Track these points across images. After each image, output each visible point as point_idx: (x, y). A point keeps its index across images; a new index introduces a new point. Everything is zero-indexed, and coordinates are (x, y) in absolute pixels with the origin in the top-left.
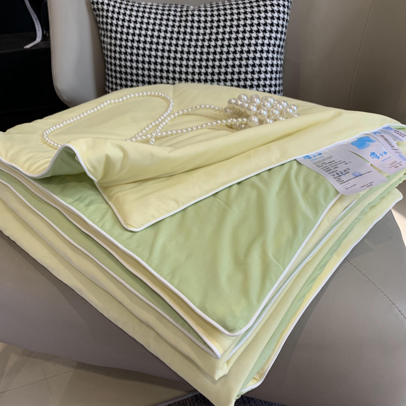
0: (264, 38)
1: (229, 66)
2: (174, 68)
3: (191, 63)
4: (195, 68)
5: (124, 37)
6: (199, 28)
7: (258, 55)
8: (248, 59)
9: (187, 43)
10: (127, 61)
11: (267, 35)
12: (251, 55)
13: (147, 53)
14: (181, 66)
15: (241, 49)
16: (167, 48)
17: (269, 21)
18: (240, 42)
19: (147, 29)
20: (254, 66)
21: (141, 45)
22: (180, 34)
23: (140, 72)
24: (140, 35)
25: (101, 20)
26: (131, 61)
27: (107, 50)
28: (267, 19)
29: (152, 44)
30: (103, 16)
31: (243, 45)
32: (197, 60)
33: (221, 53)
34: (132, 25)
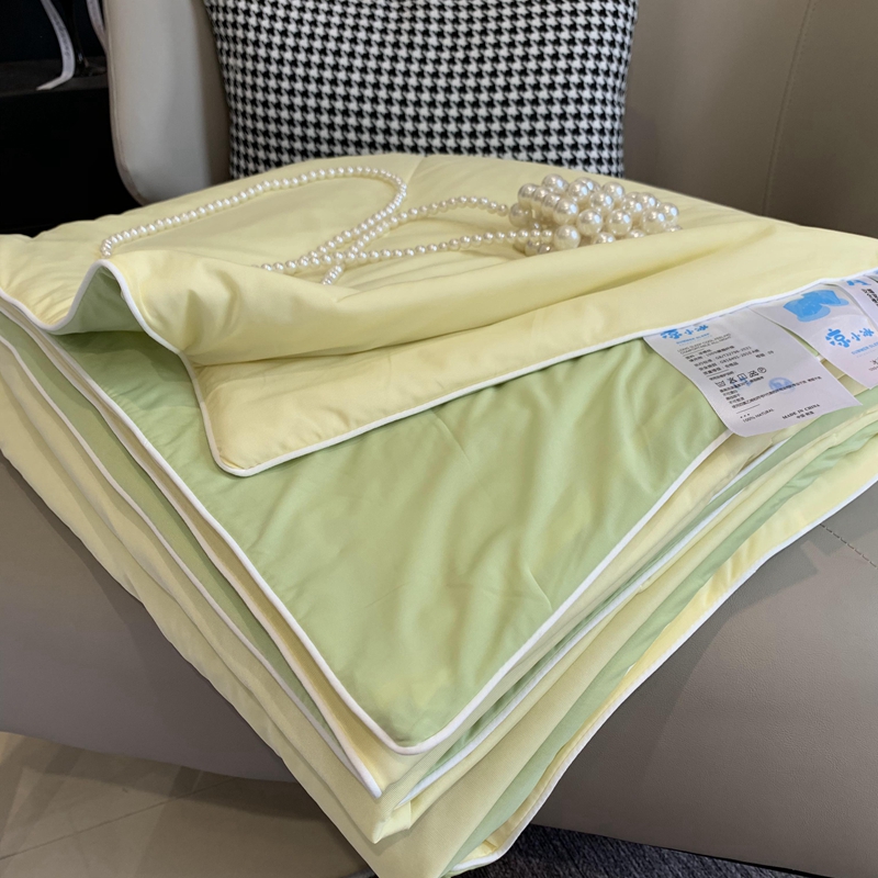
0: (585, 56)
1: (509, 118)
2: (388, 122)
3: (424, 111)
4: (434, 122)
5: (275, 54)
6: (440, 34)
7: (573, 94)
8: (550, 101)
9: (415, 68)
10: (281, 109)
11: (592, 50)
12: (558, 94)
13: (326, 89)
14: (402, 117)
15: (536, 80)
16: (370, 78)
18: (532, 65)
19: (325, 38)
20: (563, 117)
21: (314, 73)
22: (399, 48)
23: (311, 132)
24: (309, 50)
25: (221, 17)
26: (291, 107)
27: (235, 85)
28: (592, 15)
29: (338, 70)
30: (225, 9)
31: (539, 72)
32: (437, 104)
33: (492, 89)
34: (292, 28)
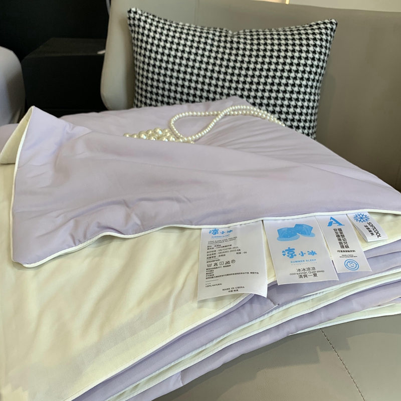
0: (304, 72)
1: (265, 98)
2: (208, 94)
3: (225, 91)
5: (159, 57)
6: (237, 55)
7: (296, 89)
8: (285, 92)
10: (159, 82)
11: (308, 69)
12: (289, 89)
13: (181, 76)
14: (215, 93)
15: (279, 81)
16: (202, 73)
17: (311, 55)
18: (278, 74)
19: (183, 51)
21: (176, 67)
24: (175, 57)
25: (136, 36)
28: (309, 53)
29: (188, 67)
30: (138, 33)
31: (281, 77)
32: (232, 88)
33: (258, 83)
34: (168, 45)
